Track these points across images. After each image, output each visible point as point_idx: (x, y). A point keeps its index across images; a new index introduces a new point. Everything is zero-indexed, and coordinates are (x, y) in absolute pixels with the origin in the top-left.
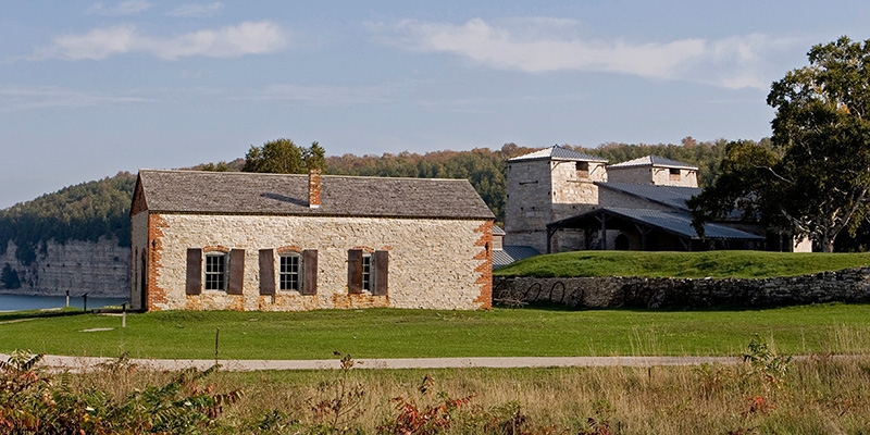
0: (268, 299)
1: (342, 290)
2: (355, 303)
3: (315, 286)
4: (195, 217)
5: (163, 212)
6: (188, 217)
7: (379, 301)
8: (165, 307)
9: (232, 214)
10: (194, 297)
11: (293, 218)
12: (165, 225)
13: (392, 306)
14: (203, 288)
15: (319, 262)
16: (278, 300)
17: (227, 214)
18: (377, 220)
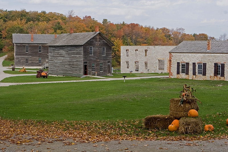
0: (194, 76)
1: (212, 75)
2: (216, 79)
3: (206, 73)
4: (179, 54)
5: (172, 53)
6: (177, 54)
7: (222, 78)
8: (173, 77)
9: (186, 53)
10: (178, 75)
11: (200, 54)
12: (172, 56)
13: (225, 80)
14: (180, 73)
15: (207, 66)
16: (197, 77)
17: (185, 53)
18: (222, 54)
